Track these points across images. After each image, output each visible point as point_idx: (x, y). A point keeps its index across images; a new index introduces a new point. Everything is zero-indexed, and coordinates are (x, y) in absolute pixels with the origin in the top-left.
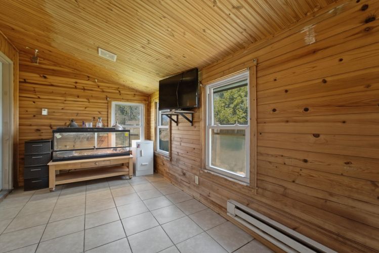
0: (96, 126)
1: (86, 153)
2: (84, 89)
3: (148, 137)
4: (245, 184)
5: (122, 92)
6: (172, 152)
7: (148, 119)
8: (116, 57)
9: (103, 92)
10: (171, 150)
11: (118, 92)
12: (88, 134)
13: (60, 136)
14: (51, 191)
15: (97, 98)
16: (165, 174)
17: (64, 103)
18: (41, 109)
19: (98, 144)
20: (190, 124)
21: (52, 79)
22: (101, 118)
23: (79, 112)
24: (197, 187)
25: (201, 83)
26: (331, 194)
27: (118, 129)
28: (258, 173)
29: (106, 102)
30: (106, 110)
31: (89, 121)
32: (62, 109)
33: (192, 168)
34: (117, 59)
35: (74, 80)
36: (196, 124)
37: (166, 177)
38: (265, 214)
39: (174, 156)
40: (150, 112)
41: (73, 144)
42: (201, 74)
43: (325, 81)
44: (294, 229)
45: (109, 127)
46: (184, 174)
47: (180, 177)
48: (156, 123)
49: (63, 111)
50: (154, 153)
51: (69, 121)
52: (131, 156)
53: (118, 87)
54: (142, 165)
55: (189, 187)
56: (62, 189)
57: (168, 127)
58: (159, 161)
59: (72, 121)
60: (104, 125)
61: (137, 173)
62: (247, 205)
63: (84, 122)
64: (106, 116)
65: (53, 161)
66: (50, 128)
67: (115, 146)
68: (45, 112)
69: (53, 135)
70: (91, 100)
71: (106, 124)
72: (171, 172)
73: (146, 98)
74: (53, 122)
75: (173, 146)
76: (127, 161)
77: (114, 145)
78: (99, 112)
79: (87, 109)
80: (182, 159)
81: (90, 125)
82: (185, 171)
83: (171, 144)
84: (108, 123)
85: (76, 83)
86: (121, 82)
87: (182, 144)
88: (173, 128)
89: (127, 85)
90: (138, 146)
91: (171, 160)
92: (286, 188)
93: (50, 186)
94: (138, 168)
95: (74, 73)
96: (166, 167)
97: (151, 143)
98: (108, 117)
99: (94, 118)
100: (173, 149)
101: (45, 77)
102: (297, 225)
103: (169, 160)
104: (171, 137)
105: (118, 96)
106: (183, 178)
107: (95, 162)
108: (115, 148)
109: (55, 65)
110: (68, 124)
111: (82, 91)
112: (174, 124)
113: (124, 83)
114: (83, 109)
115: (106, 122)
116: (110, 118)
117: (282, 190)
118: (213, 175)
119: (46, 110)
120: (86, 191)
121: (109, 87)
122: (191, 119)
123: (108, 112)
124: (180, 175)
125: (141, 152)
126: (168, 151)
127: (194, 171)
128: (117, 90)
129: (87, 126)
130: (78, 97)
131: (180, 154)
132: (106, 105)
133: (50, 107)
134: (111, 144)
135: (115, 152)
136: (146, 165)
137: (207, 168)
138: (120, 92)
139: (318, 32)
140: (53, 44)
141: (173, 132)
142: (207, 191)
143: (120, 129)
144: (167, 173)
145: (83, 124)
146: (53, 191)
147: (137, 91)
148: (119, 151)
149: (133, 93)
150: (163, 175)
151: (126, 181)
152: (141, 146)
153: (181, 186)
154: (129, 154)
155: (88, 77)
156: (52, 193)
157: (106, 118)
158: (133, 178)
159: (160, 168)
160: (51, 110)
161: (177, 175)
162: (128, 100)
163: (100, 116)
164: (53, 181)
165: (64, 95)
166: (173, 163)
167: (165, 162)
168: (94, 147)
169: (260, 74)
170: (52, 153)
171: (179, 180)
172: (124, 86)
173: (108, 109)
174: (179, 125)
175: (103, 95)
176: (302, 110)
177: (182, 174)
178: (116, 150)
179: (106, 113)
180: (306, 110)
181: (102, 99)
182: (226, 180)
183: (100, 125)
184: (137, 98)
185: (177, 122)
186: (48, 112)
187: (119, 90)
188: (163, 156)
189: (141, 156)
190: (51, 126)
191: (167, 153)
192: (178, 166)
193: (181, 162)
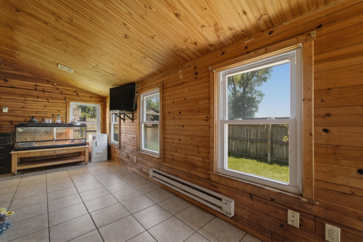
0: (55, 122)
1: (45, 144)
2: (44, 91)
3: (104, 131)
4: (157, 157)
5: (79, 94)
6: (121, 141)
7: (104, 117)
8: (72, 70)
9: (62, 93)
10: (120, 140)
11: (75, 94)
12: (48, 129)
13: (22, 130)
14: (14, 175)
15: (56, 98)
16: (116, 160)
17: (24, 103)
18: (2, 107)
19: (57, 137)
20: (131, 121)
21: (13, 82)
22: (60, 116)
23: (39, 110)
24: (135, 164)
25: (137, 93)
26: (187, 155)
27: (75, 125)
28: (163, 149)
29: (65, 102)
30: (65, 109)
31: (49, 118)
32: (23, 107)
33: (133, 151)
34: (74, 72)
35: (34, 84)
36: (135, 121)
37: (117, 161)
38: (166, 172)
39: (122, 144)
40: (106, 111)
41: (33, 137)
42: (137, 86)
43: (185, 99)
44: (176, 176)
45: (67, 123)
46: (128, 157)
47: (125, 160)
48: (110, 120)
49: (23, 109)
50: (108, 144)
51: (28, 118)
52: (87, 146)
53: (75, 90)
54: (97, 153)
55: (131, 166)
56: (23, 173)
57: (118, 123)
58: (112, 150)
59: (33, 117)
60: (62, 122)
61: (93, 160)
62: (159, 169)
63: (44, 118)
64: (65, 114)
65: (15, 150)
66: (10, 123)
67: (73, 138)
68: (5, 110)
69: (16, 130)
70: (50, 101)
71: (65, 121)
72: (120, 157)
73: (101, 99)
74: (13, 119)
75: (122, 137)
76: (83, 150)
77: (71, 137)
78: (58, 110)
79: (46, 108)
80: (126, 145)
81: (49, 121)
82: (128, 155)
83: (120, 135)
84: (66, 120)
85: (36, 85)
86: (79, 86)
87: (127, 135)
88: (121, 124)
89: (85, 89)
90: (94, 138)
91: (120, 148)
92: (173, 156)
93: (13, 171)
94: (94, 155)
95: (34, 78)
96: (117, 153)
97: (106, 136)
98: (66, 115)
99: (53, 115)
100: (122, 139)
101: (6, 81)
102: (177, 174)
103: (118, 147)
104: (120, 130)
105: (76, 97)
106: (128, 160)
107: (55, 151)
108: (73, 140)
109: (16, 70)
110: (28, 120)
111: (42, 92)
112: (122, 121)
113: (81, 87)
114: (43, 107)
115: (65, 118)
116: (69, 115)
117: (172, 157)
118: (143, 154)
119: (7, 108)
120: (46, 173)
121: (67, 90)
122: (131, 117)
123: (66, 110)
124: (125, 158)
125: (96, 143)
126: (117, 141)
127: (134, 153)
128: (75, 92)
129: (47, 122)
130: (38, 97)
131: (126, 143)
132: (65, 104)
133: (10, 106)
134: (69, 137)
135: (72, 143)
136: (101, 153)
137: (141, 150)
138: (77, 94)
139: (184, 74)
140: (17, 57)
141: (121, 126)
142: (141, 166)
143: (78, 125)
144: (117, 158)
145: (43, 120)
146: (15, 175)
147: (93, 94)
148: (76, 142)
149: (90, 95)
150: (115, 160)
151: (83, 166)
152: (96, 138)
153: (126, 166)
154: (85, 145)
155: (48, 81)
156: (15, 176)
157: (65, 116)
158: (89, 164)
159: (113, 155)
160: (10, 109)
161: (124, 158)
162: (85, 101)
163: (58, 113)
164: (15, 167)
165: (25, 95)
166: (121, 149)
167: (116, 150)
168: (54, 139)
169: (164, 91)
170: (14, 144)
171: (125, 162)
172: (81, 89)
173: (66, 108)
174: (126, 121)
175: (62, 96)
176: (178, 113)
177: (126, 157)
178: (73, 142)
179: (65, 112)
180: (180, 113)
181: (61, 99)
182: (150, 156)
183: (59, 121)
184: (93, 99)
185: (124, 120)
186: (9, 110)
187: (77, 92)
188: (115, 145)
189: (96, 145)
190: (11, 122)
191: (117, 143)
192: (124, 152)
193: (126, 148)
